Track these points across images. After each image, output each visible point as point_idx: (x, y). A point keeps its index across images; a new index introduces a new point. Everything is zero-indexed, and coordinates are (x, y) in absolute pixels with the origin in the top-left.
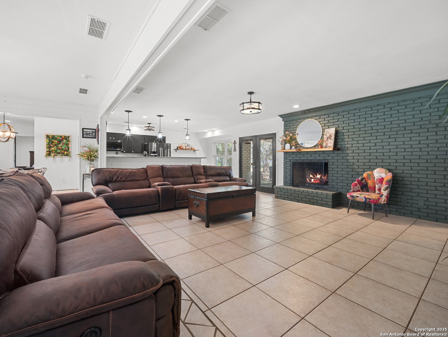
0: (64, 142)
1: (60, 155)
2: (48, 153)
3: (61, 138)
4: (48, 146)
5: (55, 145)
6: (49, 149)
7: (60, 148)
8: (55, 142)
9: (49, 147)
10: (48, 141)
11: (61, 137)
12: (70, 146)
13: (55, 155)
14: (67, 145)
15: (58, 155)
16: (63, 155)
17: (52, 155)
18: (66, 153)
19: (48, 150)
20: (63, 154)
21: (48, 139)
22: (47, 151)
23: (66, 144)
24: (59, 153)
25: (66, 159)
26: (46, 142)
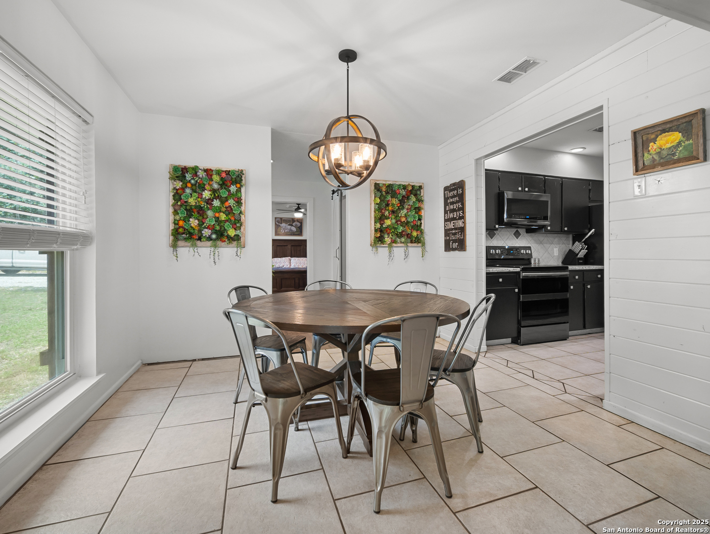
0: (411, 203)
1: (403, 240)
2: (379, 235)
3: (404, 193)
4: (379, 215)
5: (393, 212)
6: (382, 225)
7: (403, 219)
8: (393, 205)
9: (380, 219)
10: (378, 201)
11: (405, 187)
12: (423, 213)
13: (394, 242)
14: (418, 210)
15: (398, 240)
16: (409, 240)
17: (388, 240)
18: (415, 234)
19: (378, 225)
20: (410, 238)
21: (379, 194)
22: (376, 230)
23: (415, 208)
24: (400, 235)
25: (414, 250)
26: (373, 205)
